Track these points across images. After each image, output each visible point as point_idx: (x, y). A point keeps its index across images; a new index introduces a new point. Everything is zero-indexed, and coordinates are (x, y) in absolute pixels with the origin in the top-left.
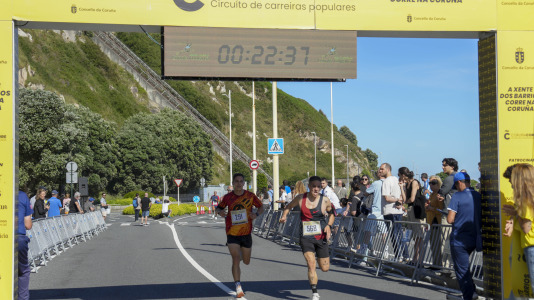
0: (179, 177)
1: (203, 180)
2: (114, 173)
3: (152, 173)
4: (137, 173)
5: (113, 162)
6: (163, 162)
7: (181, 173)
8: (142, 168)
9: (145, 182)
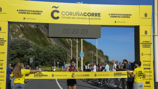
0: (59, 62)
1: (64, 62)
2: (42, 60)
3: (52, 60)
4: (48, 60)
5: (42, 58)
6: (55, 58)
7: (59, 60)
8: (49, 59)
9: (50, 63)
